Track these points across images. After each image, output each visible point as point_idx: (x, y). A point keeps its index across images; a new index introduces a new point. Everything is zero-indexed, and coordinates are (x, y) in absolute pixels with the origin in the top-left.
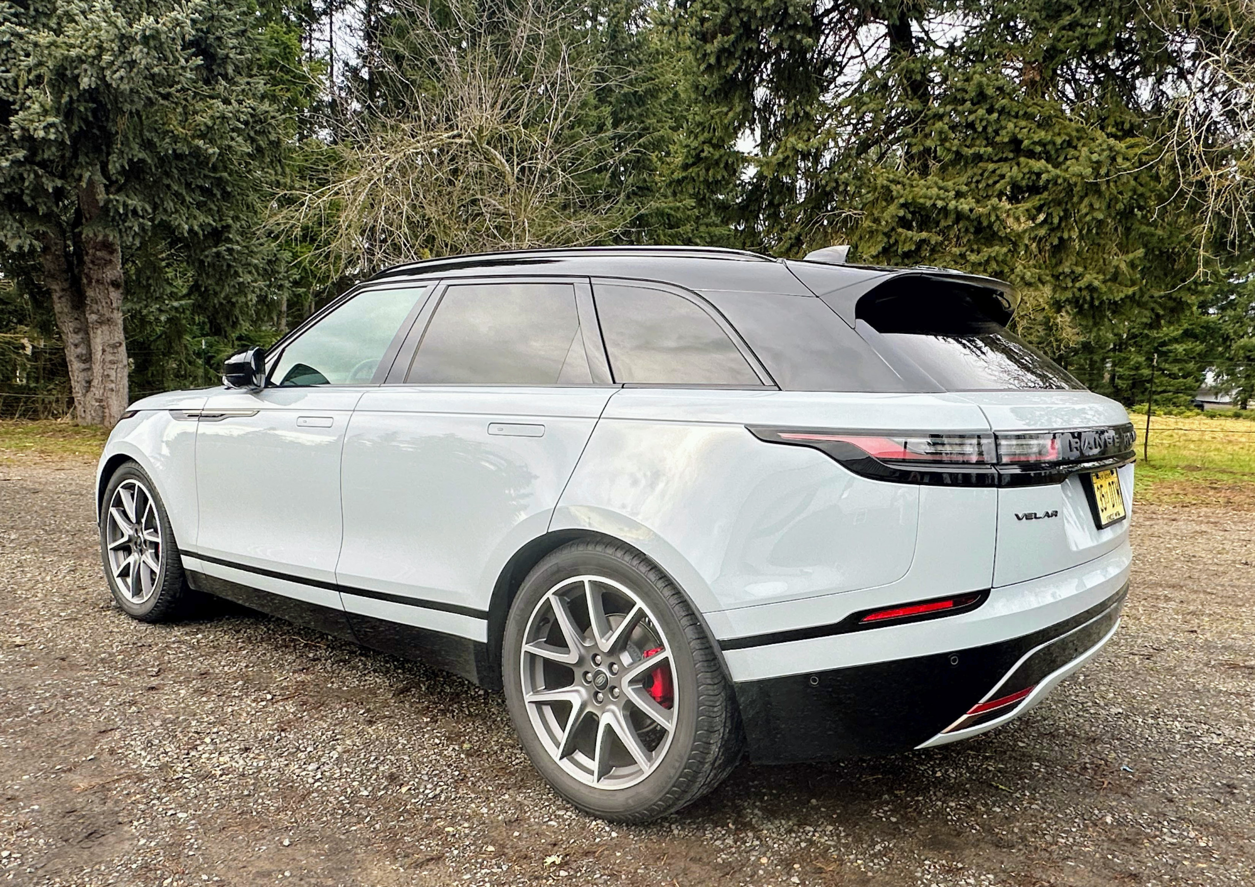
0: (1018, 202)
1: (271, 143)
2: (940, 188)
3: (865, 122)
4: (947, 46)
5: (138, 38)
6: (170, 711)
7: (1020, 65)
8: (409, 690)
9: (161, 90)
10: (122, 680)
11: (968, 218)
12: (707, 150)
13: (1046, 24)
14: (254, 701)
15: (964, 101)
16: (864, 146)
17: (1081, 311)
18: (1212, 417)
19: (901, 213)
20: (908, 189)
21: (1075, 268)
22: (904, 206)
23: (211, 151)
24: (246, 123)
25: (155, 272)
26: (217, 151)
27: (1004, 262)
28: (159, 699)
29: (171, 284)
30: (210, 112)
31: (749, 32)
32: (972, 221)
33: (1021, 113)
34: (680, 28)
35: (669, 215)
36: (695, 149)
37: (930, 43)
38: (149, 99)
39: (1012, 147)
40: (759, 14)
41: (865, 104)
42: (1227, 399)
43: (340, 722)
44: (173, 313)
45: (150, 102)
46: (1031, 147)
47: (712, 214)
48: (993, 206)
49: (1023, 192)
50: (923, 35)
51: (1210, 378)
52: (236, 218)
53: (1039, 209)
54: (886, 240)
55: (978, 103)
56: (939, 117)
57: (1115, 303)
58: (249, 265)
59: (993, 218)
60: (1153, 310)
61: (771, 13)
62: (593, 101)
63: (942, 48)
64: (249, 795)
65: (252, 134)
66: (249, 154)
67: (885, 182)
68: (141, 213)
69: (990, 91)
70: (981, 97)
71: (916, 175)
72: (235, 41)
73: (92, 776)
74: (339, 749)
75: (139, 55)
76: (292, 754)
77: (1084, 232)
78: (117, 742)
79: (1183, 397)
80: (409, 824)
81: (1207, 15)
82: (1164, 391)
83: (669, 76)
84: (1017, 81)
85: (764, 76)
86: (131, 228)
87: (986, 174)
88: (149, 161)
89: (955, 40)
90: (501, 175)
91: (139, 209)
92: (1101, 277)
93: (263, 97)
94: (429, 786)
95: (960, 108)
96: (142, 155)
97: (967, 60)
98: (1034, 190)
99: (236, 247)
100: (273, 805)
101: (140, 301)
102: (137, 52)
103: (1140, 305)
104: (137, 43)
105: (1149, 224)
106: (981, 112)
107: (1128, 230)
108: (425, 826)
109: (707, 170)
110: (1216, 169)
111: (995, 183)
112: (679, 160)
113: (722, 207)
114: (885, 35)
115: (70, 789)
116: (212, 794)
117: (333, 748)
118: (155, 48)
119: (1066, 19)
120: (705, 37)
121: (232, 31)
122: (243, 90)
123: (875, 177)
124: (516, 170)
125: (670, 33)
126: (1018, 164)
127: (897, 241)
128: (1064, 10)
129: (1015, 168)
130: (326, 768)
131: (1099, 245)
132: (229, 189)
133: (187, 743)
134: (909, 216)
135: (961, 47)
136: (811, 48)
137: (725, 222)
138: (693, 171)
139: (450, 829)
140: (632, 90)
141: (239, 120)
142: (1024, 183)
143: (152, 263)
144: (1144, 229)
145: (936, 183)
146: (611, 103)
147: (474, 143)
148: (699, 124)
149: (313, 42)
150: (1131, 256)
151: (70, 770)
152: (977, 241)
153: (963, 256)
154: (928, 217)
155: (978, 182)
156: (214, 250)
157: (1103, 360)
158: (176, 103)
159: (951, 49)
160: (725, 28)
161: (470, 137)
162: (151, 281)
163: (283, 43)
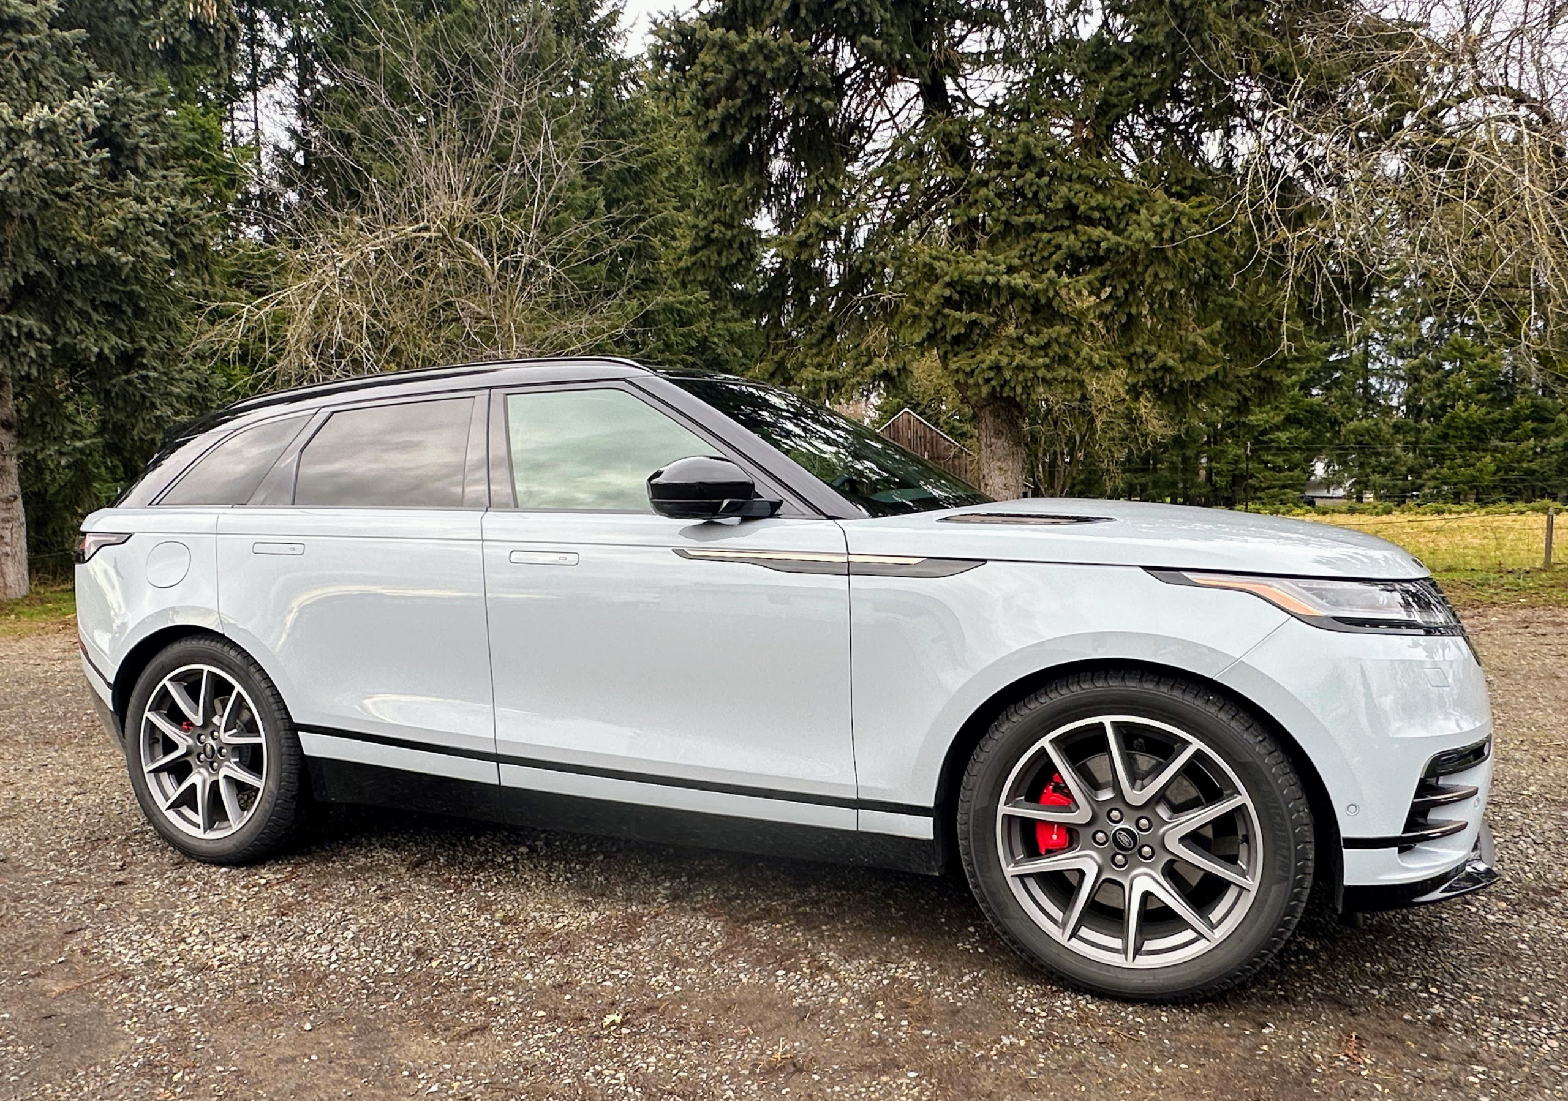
0: (1078, 274)
1: (195, 247)
2: (989, 263)
3: (900, 195)
4: (987, 105)
5: (30, 132)
6: (146, 905)
7: (1070, 123)
8: (425, 862)
9: (58, 189)
10: (81, 877)
11: (1023, 296)
12: (718, 230)
13: (1096, 76)
14: (243, 887)
15: (1009, 165)
16: (902, 223)
17: (1160, 396)
18: (1324, 513)
19: (947, 292)
20: (954, 265)
21: (1147, 347)
22: (949, 285)
23: (124, 260)
24: (164, 224)
25: (52, 405)
26: (131, 259)
27: (1068, 345)
28: (130, 894)
29: (74, 423)
30: (120, 214)
31: (758, 96)
32: (1029, 298)
33: (1075, 176)
34: (678, 94)
35: (679, 311)
36: (704, 229)
37: (969, 102)
38: (43, 200)
39: (1069, 214)
40: (769, 75)
41: (898, 173)
42: (1340, 492)
43: (350, 902)
44: (78, 456)
45: (45, 204)
46: (1089, 213)
47: (730, 306)
48: (1049, 280)
49: (1084, 264)
50: (959, 93)
51: (1319, 468)
52: (152, 340)
53: (1103, 282)
54: (930, 325)
55: (1027, 166)
56: (983, 183)
57: (1198, 385)
58: (170, 394)
59: (1051, 293)
60: (1239, 391)
61: (783, 73)
62: (580, 181)
63: (982, 107)
64: (256, 984)
65: (171, 236)
66: (166, 261)
67: (928, 259)
68: (38, 336)
69: (1038, 152)
70: (1029, 160)
71: (962, 251)
72: (146, 128)
73: (67, 979)
74: (354, 928)
75: (32, 152)
76: (300, 938)
77: (1156, 306)
78: (90, 941)
79: (1291, 494)
80: (445, 998)
81: (1270, 61)
82: (1269, 488)
83: (669, 148)
84: (1069, 140)
85: (781, 147)
86: (25, 354)
87: (1040, 245)
88: (48, 274)
89: (996, 97)
90: (480, 271)
91: (36, 330)
92: (1177, 356)
93: (183, 193)
94: (463, 958)
95: (1006, 172)
96: (40, 267)
97: (1011, 119)
98: (1096, 260)
99: (152, 374)
100: (285, 991)
101: (35, 441)
102: (28, 148)
103: (1226, 386)
104: (29, 137)
105: (1228, 294)
106: (1030, 175)
107: (1204, 303)
108: (463, 998)
109: (720, 254)
110: (1295, 231)
111: (1051, 255)
112: (686, 244)
113: (739, 298)
114: (917, 95)
115: (44, 994)
116: (212, 985)
117: (346, 928)
118: (52, 143)
119: (1117, 71)
120: (708, 103)
121: (142, 116)
122: (158, 186)
123: (916, 255)
124: (497, 266)
125: (667, 99)
126: (1076, 233)
127: (944, 327)
128: (1115, 60)
129: (1072, 237)
130: (342, 948)
131: (1173, 320)
132: (142, 305)
133: (173, 936)
134: (956, 296)
135: (1003, 106)
136: (833, 113)
137: (746, 315)
138: (702, 255)
139: (493, 999)
140: (625, 165)
141: (157, 222)
142: (1083, 253)
143: (49, 396)
144: (1222, 300)
145: (984, 258)
146: (601, 182)
147: (445, 236)
148: (708, 202)
149: (236, 123)
150: (1208, 330)
151: (39, 975)
152: (1035, 322)
153: (1020, 339)
154: (979, 297)
155: (1032, 255)
156: (124, 377)
157: (1198, 457)
158: (77, 205)
159: (992, 108)
160: (730, 91)
161: (439, 230)
162: (47, 419)
163: (201, 126)
